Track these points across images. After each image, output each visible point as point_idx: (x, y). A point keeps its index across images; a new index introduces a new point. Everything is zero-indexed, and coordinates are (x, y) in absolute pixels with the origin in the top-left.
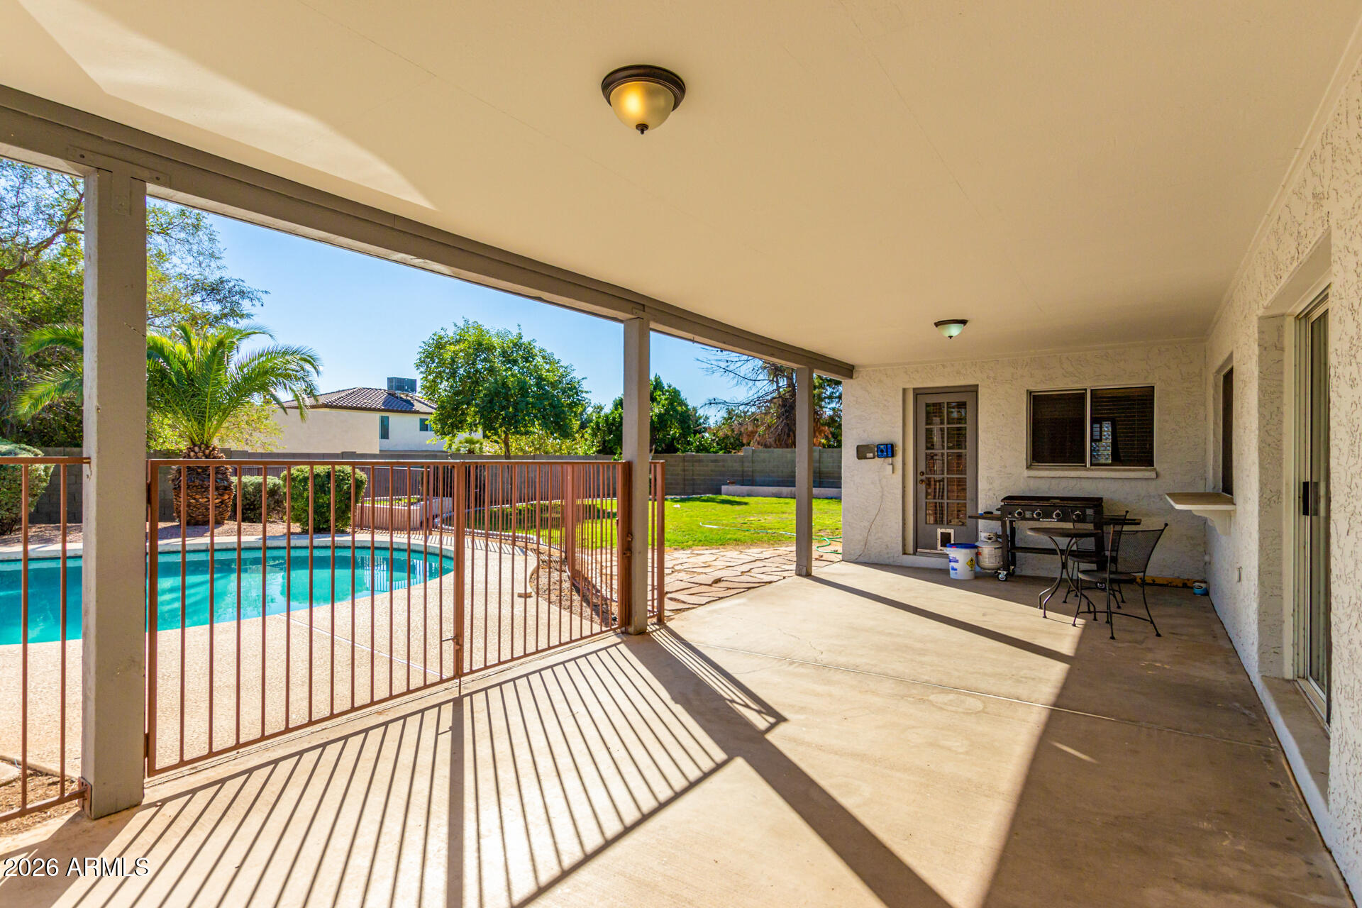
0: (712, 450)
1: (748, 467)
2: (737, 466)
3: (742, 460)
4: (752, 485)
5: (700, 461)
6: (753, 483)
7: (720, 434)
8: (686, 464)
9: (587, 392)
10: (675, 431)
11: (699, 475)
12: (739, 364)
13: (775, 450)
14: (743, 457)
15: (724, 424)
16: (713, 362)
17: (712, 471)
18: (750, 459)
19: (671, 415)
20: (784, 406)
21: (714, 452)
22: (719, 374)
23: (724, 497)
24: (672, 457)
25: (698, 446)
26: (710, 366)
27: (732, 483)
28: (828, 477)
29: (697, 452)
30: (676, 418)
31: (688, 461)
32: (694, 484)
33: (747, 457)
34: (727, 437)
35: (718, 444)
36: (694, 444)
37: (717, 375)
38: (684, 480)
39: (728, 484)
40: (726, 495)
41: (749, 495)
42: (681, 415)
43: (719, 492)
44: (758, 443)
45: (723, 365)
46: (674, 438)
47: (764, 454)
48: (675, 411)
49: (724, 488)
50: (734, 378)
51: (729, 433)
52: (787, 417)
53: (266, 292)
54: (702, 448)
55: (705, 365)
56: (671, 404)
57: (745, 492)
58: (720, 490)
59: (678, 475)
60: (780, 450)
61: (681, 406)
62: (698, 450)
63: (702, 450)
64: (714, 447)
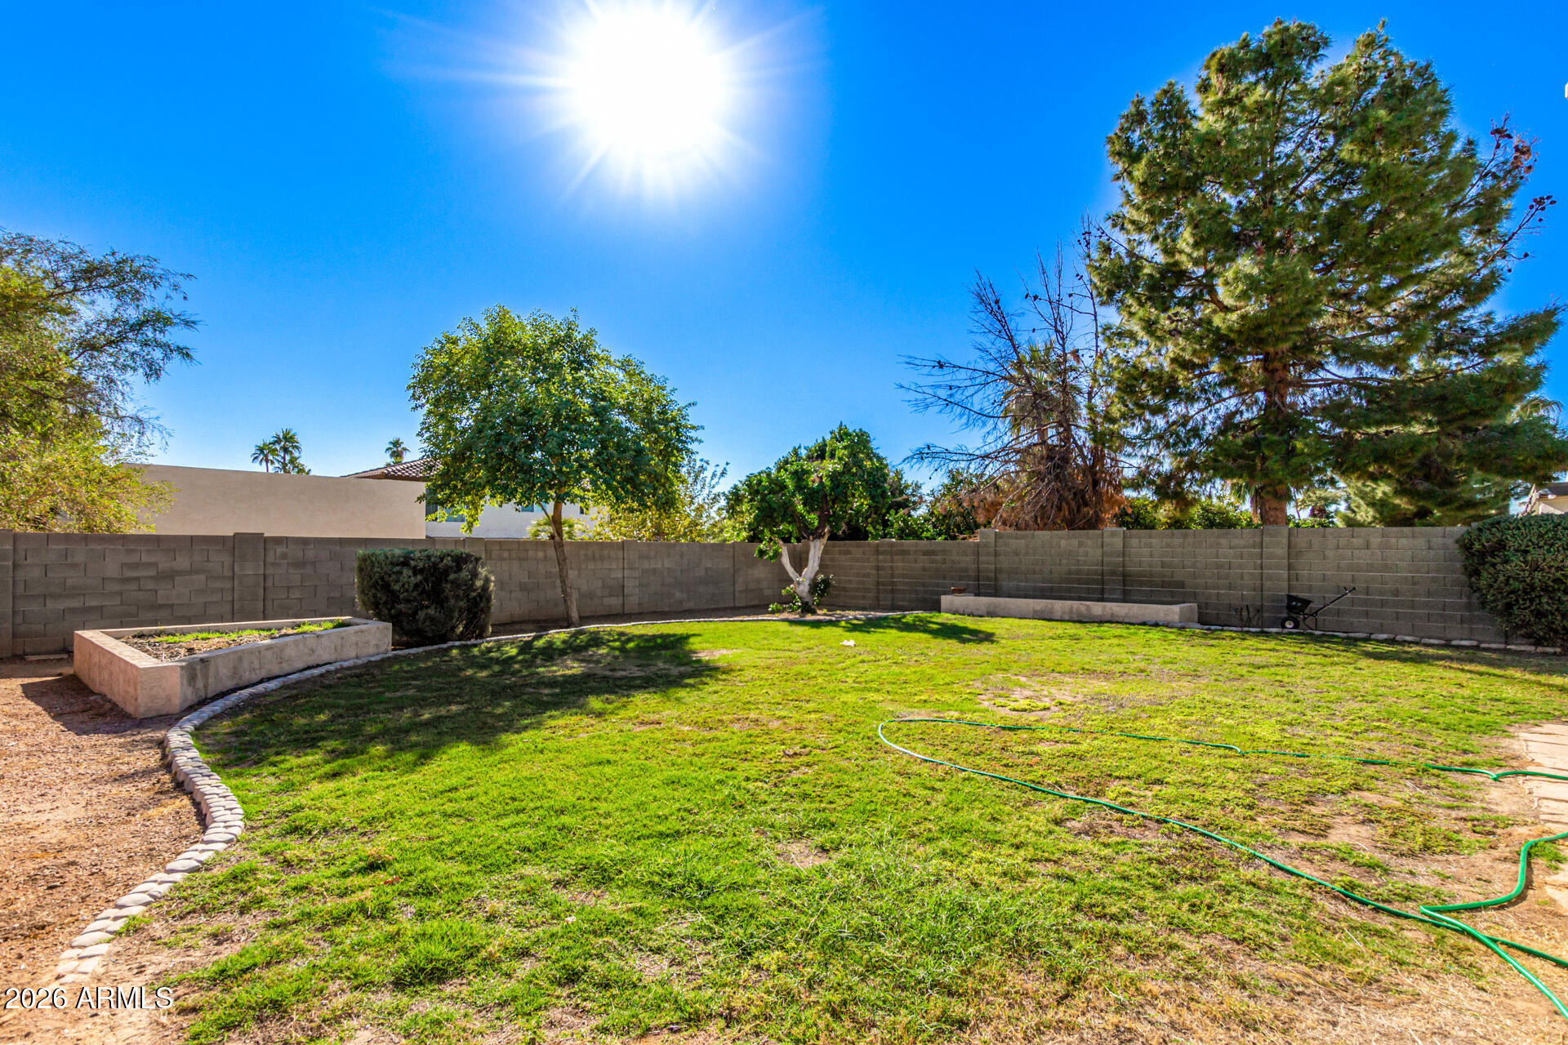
0: (924, 534)
1: (988, 563)
2: (967, 561)
3: (977, 550)
4: (995, 595)
5: (904, 552)
6: (997, 593)
7: (938, 510)
8: (881, 557)
9: (693, 428)
10: (860, 502)
11: (904, 576)
12: (971, 390)
13: (1037, 532)
14: (978, 545)
15: (944, 495)
16: (925, 389)
17: (924, 569)
18: (992, 550)
19: (854, 475)
20: (1050, 458)
21: (927, 538)
22: (937, 409)
23: (945, 617)
24: (858, 546)
25: (902, 530)
26: (920, 396)
27: (960, 591)
28: (1141, 584)
29: (901, 538)
30: (861, 478)
31: (884, 553)
32: (893, 591)
33: (986, 545)
34: (948, 515)
35: (935, 526)
36: (896, 526)
37: (933, 410)
38: (878, 584)
39: (953, 592)
40: (948, 611)
41: (992, 614)
42: (870, 474)
43: (936, 607)
44: (1004, 523)
45: (943, 393)
46: (858, 512)
47: (1017, 542)
48: (860, 467)
49: (945, 600)
50: (961, 415)
51: (954, 508)
52: (1057, 477)
53: (189, 276)
54: (910, 532)
55: (912, 396)
56: (853, 455)
57: (983, 610)
58: (938, 602)
59: (867, 575)
60: (1044, 532)
61: (871, 459)
62: (902, 534)
63: (907, 535)
64: (928, 530)
